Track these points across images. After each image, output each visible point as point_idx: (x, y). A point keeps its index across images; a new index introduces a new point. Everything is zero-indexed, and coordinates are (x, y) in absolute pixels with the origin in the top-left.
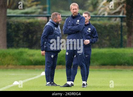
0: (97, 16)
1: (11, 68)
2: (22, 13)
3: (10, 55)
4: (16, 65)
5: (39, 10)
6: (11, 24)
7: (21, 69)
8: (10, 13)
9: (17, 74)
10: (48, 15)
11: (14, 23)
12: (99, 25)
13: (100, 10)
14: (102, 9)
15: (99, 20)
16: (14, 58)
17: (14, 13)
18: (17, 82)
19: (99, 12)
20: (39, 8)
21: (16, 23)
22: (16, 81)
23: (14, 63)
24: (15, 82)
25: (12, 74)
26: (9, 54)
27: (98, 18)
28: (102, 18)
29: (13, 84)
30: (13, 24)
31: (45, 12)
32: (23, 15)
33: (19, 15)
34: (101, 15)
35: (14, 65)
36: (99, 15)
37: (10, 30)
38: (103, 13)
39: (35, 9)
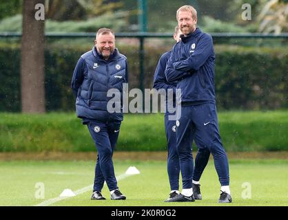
0: (257, 34)
1: (56, 159)
2: (82, 29)
3: (53, 128)
4: (67, 151)
5: (121, 23)
6: (55, 55)
7: (78, 159)
8: (52, 29)
9: (68, 173)
10: (142, 33)
11: (62, 51)
12: (262, 57)
13: (262, 20)
14: (269, 19)
15: (261, 45)
16: (62, 135)
17: (62, 29)
18: (70, 190)
19: (261, 27)
20: (120, 18)
21: (66, 52)
22: (68, 188)
23: (62, 145)
24: (65, 190)
25: (59, 173)
26: (50, 125)
27: (260, 41)
28: (268, 40)
29: (61, 195)
30: (59, 54)
31: (134, 27)
32: (83, 34)
33: (72, 34)
34: (266, 34)
35: (62, 151)
36: (262, 32)
37: (52, 70)
38: (270, 29)
39: (112, 20)
